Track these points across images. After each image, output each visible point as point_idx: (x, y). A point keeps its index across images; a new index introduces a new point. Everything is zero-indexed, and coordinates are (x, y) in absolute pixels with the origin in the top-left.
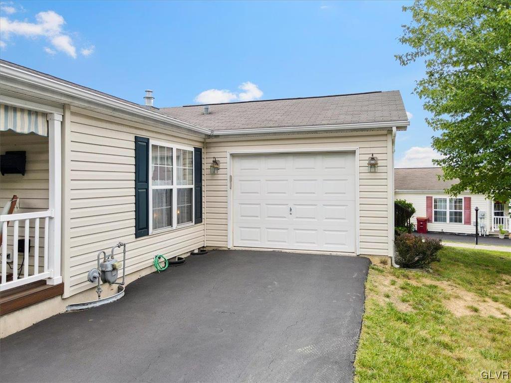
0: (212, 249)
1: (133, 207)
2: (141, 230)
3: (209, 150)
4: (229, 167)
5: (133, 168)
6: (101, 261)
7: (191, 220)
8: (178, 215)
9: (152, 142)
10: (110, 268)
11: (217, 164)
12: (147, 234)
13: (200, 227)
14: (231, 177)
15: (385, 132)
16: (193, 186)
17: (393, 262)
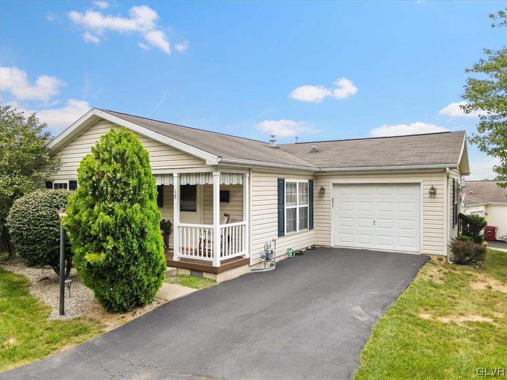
0: (320, 246)
1: (276, 219)
2: (281, 233)
3: (317, 181)
4: (332, 192)
5: (276, 197)
6: (266, 248)
7: (307, 227)
8: (299, 224)
9: (286, 181)
10: (270, 252)
11: (324, 190)
12: (284, 235)
13: (312, 232)
14: (333, 199)
15: (442, 170)
16: (308, 205)
17: (448, 260)
